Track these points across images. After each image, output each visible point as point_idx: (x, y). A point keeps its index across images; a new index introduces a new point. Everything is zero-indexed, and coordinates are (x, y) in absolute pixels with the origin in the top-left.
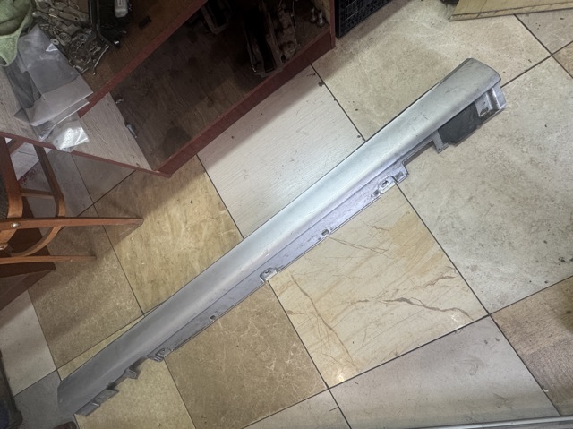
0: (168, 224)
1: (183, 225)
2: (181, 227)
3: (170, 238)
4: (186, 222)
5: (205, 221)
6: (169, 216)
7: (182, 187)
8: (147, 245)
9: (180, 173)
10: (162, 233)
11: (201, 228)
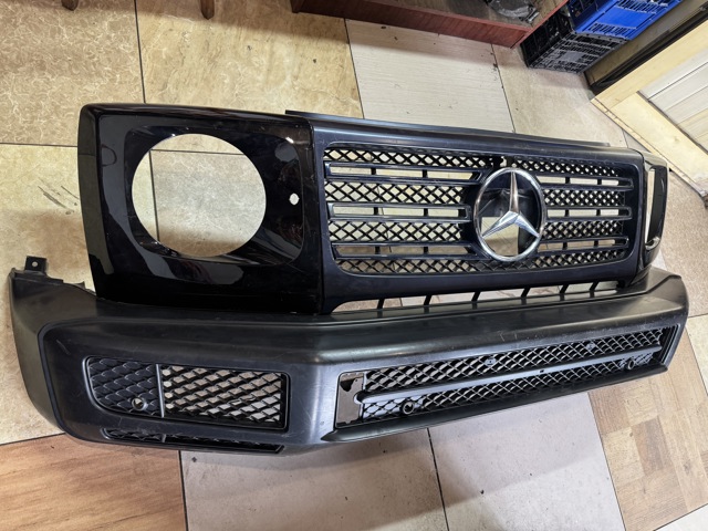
0: (264, 60)
1: (289, 78)
2: (284, 78)
3: (261, 78)
4: (296, 78)
5: (325, 94)
6: (272, 54)
7: (308, 35)
8: (212, 60)
9: (313, 20)
10: (249, 63)
11: (316, 97)
